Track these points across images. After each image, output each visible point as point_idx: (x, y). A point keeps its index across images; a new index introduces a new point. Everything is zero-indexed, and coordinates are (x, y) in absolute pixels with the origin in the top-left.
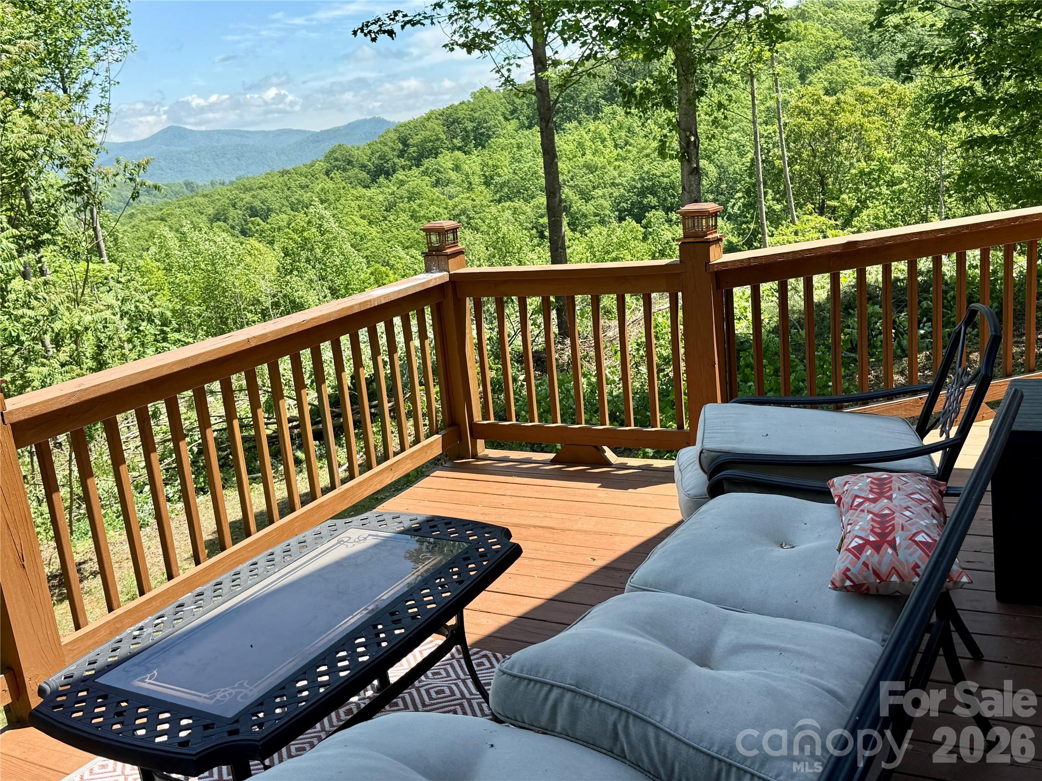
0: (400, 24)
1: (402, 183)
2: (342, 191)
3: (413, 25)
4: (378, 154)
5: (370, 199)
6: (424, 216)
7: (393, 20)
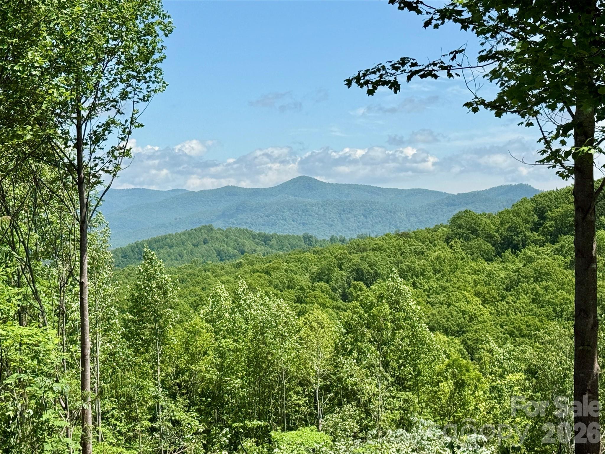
0: (405, 75)
1: (530, 260)
2: (459, 262)
3: (422, 76)
4: (508, 225)
5: (489, 275)
6: (549, 301)
7: (397, 69)
